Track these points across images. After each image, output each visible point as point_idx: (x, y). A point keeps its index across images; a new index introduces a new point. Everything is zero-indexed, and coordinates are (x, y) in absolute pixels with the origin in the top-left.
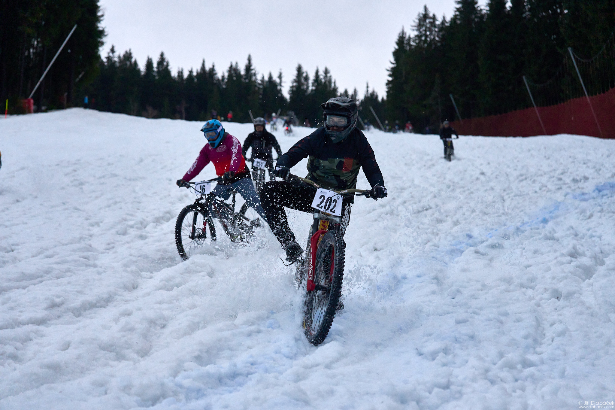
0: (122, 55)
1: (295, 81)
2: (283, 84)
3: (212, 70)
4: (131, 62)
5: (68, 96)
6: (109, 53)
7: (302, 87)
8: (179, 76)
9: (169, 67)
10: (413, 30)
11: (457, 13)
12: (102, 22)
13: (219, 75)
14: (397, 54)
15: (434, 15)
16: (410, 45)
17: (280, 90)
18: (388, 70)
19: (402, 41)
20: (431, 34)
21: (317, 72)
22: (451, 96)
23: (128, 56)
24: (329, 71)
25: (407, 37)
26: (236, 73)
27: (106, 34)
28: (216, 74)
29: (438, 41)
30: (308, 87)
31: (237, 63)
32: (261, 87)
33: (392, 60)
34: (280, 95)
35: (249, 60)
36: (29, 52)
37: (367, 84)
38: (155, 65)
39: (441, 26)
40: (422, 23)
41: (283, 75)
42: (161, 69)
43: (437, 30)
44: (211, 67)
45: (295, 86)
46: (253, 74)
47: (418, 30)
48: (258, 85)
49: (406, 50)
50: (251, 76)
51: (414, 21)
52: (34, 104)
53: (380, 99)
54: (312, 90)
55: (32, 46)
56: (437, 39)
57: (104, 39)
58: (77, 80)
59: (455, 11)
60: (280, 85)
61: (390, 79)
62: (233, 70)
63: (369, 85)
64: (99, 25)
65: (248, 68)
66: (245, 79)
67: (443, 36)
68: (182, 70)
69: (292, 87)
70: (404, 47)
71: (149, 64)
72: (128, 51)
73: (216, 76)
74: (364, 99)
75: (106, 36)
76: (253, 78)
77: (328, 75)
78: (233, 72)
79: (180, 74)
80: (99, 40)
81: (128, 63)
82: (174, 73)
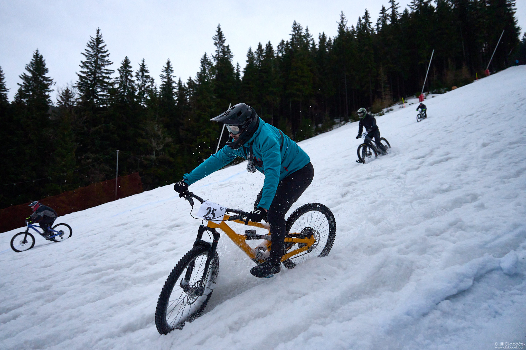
5: (506, 63)
6: (523, 37)
12: (517, 24)
27: (520, 28)
36: (482, 50)
52: (490, 71)
55: (484, 47)
57: (520, 31)
58: (509, 54)
64: (516, 26)
75: (521, 29)
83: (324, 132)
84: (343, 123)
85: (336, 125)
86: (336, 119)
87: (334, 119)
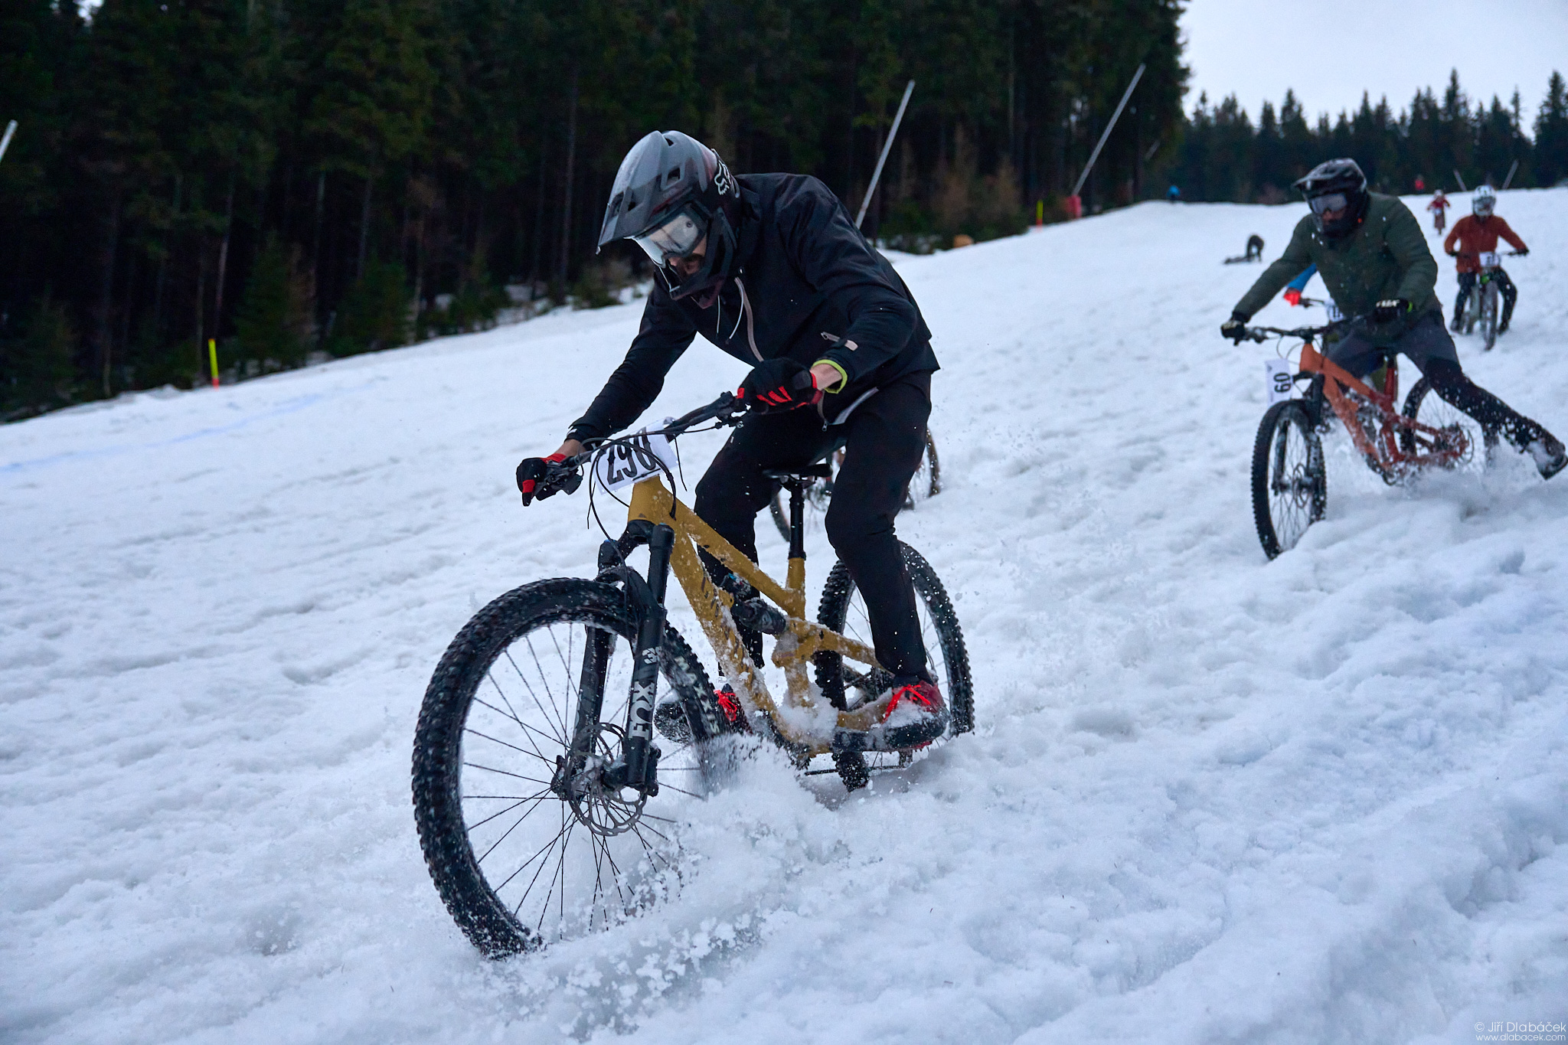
0: (1219, 106)
1: (1547, 105)
2: (1522, 114)
3: (1382, 109)
4: (1235, 115)
5: (1135, 186)
6: (1197, 105)
7: (1563, 115)
8: (1320, 127)
9: (1304, 115)
13: (1395, 115)
17: (1517, 125)
23: (1230, 105)
26: (1427, 106)
27: (1192, 71)
28: (1389, 114)
31: (1429, 90)
34: (1515, 136)
35: (1454, 79)
36: (1069, 121)
38: (1278, 113)
41: (1520, 97)
42: (1288, 120)
44: (1380, 102)
45: (1548, 115)
46: (1461, 104)
48: (1471, 123)
50: (1457, 109)
52: (1083, 203)
55: (1074, 111)
57: (1190, 82)
58: (1148, 156)
60: (1517, 115)
62: (1423, 103)
66: (1446, 115)
68: (1327, 115)
69: (1541, 117)
71: (1268, 113)
72: (1230, 98)
73: (1389, 118)
76: (1462, 111)
78: (1422, 106)
79: (1324, 125)
80: (1183, 84)
81: (1231, 117)
82: (1312, 123)
83: (456, 333)
84: (539, 305)
85: (512, 311)
86: (516, 283)
87: (507, 282)
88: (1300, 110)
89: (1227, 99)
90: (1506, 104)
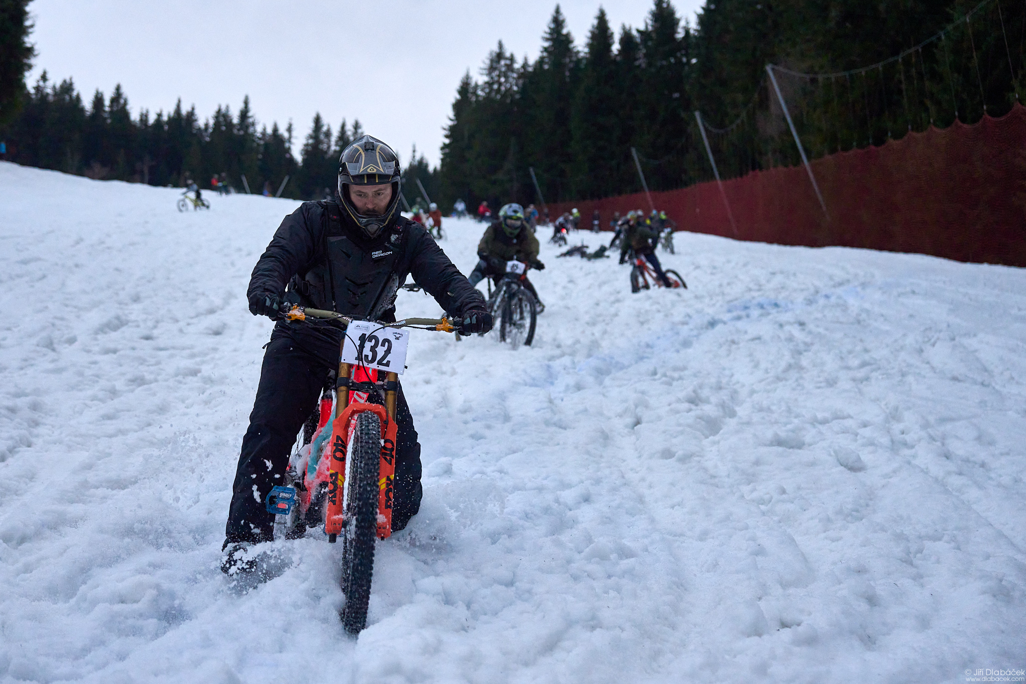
0: (58, 85)
1: (311, 137)
2: (293, 140)
3: (191, 114)
4: (71, 96)
7: (321, 146)
8: (141, 120)
9: (128, 107)
10: (482, 74)
11: (545, 54)
13: (201, 123)
14: (458, 107)
15: (512, 56)
16: (477, 96)
17: (289, 148)
18: (445, 129)
19: (465, 89)
20: (506, 81)
21: (343, 126)
22: (531, 170)
23: (67, 87)
24: (360, 126)
25: (473, 84)
26: (225, 120)
28: (196, 120)
29: (517, 92)
30: (329, 147)
31: (227, 107)
32: (262, 142)
33: (451, 114)
34: (287, 156)
35: (246, 103)
37: (414, 146)
38: (107, 102)
39: (522, 71)
40: (495, 65)
41: (294, 127)
42: (115, 109)
43: (515, 75)
44: (189, 109)
45: (311, 145)
46: (251, 123)
47: (489, 74)
48: (256, 140)
49: (470, 103)
50: (247, 127)
51: (484, 62)
53: (431, 169)
54: (335, 151)
56: (515, 88)
59: (542, 52)
60: (289, 140)
61: (447, 141)
62: (222, 117)
63: (417, 148)
65: (244, 114)
66: (239, 130)
67: (524, 84)
68: (147, 112)
69: (306, 145)
70: (467, 97)
71: (98, 100)
72: (68, 81)
73: (195, 124)
74: (409, 168)
76: (251, 130)
77: (360, 131)
78: (221, 119)
79: (144, 118)
80: (26, 61)
81: (67, 98)
82: (135, 116)
88: (126, 103)
89: (65, 81)
90: (283, 131)
